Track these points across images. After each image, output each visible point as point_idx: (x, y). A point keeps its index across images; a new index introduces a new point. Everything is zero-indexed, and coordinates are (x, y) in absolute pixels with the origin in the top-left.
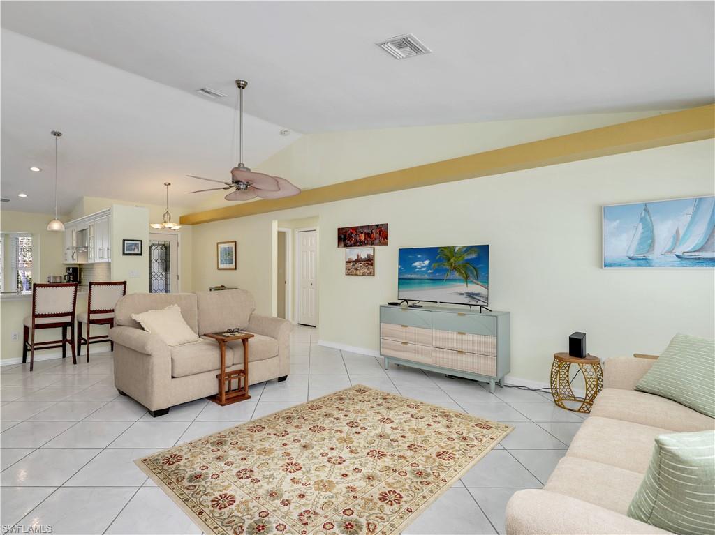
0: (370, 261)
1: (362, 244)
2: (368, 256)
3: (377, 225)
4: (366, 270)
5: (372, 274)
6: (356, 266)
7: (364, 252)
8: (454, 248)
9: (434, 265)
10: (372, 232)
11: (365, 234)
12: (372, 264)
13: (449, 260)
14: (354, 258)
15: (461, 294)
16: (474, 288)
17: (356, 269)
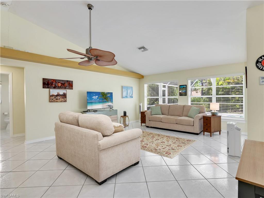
0: (64, 96)
1: (59, 88)
2: (64, 93)
3: (67, 81)
4: (63, 100)
5: (65, 101)
6: (57, 98)
7: (61, 92)
8: (105, 93)
9: (100, 97)
10: (65, 83)
11: (61, 84)
12: (66, 97)
13: (103, 96)
14: (56, 94)
15: (107, 106)
16: (110, 104)
17: (57, 99)
